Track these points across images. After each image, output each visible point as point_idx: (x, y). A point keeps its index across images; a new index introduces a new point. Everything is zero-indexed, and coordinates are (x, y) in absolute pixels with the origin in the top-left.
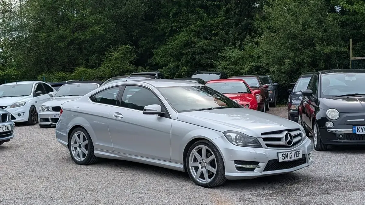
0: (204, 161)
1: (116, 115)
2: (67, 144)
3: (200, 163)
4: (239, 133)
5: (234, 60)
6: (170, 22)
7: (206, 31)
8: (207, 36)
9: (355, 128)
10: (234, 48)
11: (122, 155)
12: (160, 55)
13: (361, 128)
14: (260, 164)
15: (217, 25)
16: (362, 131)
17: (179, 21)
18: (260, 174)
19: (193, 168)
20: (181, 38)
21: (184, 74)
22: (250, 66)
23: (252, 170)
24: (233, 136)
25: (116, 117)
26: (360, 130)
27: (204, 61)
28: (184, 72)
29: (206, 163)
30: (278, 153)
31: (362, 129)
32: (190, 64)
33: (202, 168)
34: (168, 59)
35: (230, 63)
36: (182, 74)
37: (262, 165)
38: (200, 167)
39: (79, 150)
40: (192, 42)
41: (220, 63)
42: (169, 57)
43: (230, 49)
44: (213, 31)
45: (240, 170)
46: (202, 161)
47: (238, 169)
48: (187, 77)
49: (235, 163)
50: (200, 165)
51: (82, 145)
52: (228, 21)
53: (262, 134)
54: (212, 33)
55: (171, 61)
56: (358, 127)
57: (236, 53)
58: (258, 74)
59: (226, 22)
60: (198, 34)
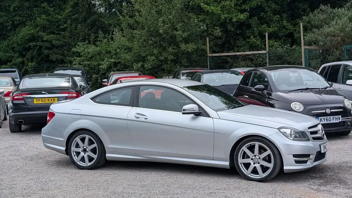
0: (256, 157)
1: (138, 116)
2: (64, 149)
3: (252, 159)
4: (292, 129)
5: (90, 56)
6: (10, 16)
7: (53, 26)
8: (55, 31)
9: (319, 118)
10: (87, 44)
11: (146, 156)
12: (2, 50)
13: (323, 118)
14: (311, 157)
15: (65, 20)
16: (324, 121)
17: (22, 15)
18: (312, 166)
19: (242, 164)
20: (25, 31)
21: (30, 70)
22: (108, 62)
23: (306, 162)
24: (288, 131)
25: (138, 118)
26: (323, 120)
27: (54, 57)
28: (31, 67)
29: (259, 158)
30: (320, 146)
31: (324, 120)
32: (36, 59)
33: (254, 164)
34: (11, 54)
35: (85, 59)
36: (29, 70)
37: (312, 157)
38: (252, 163)
39: (84, 155)
40: (38, 36)
41: (74, 59)
42: (12, 53)
43: (83, 45)
44: (62, 26)
45: (298, 163)
46: (254, 157)
47: (297, 162)
48: (34, 74)
49: (294, 157)
50: (252, 161)
51: (87, 149)
52: (76, 17)
53: (309, 128)
54: (60, 27)
55: (14, 57)
56: (321, 118)
57: (92, 49)
58: (117, 70)
59: (74, 17)
60: (44, 28)
